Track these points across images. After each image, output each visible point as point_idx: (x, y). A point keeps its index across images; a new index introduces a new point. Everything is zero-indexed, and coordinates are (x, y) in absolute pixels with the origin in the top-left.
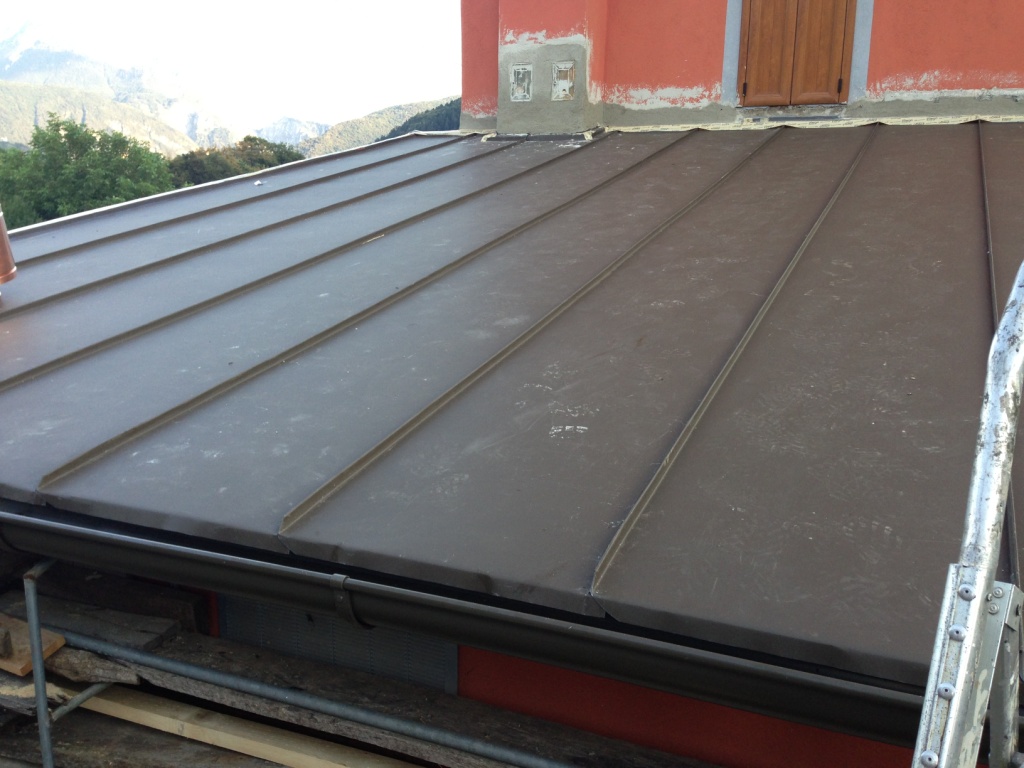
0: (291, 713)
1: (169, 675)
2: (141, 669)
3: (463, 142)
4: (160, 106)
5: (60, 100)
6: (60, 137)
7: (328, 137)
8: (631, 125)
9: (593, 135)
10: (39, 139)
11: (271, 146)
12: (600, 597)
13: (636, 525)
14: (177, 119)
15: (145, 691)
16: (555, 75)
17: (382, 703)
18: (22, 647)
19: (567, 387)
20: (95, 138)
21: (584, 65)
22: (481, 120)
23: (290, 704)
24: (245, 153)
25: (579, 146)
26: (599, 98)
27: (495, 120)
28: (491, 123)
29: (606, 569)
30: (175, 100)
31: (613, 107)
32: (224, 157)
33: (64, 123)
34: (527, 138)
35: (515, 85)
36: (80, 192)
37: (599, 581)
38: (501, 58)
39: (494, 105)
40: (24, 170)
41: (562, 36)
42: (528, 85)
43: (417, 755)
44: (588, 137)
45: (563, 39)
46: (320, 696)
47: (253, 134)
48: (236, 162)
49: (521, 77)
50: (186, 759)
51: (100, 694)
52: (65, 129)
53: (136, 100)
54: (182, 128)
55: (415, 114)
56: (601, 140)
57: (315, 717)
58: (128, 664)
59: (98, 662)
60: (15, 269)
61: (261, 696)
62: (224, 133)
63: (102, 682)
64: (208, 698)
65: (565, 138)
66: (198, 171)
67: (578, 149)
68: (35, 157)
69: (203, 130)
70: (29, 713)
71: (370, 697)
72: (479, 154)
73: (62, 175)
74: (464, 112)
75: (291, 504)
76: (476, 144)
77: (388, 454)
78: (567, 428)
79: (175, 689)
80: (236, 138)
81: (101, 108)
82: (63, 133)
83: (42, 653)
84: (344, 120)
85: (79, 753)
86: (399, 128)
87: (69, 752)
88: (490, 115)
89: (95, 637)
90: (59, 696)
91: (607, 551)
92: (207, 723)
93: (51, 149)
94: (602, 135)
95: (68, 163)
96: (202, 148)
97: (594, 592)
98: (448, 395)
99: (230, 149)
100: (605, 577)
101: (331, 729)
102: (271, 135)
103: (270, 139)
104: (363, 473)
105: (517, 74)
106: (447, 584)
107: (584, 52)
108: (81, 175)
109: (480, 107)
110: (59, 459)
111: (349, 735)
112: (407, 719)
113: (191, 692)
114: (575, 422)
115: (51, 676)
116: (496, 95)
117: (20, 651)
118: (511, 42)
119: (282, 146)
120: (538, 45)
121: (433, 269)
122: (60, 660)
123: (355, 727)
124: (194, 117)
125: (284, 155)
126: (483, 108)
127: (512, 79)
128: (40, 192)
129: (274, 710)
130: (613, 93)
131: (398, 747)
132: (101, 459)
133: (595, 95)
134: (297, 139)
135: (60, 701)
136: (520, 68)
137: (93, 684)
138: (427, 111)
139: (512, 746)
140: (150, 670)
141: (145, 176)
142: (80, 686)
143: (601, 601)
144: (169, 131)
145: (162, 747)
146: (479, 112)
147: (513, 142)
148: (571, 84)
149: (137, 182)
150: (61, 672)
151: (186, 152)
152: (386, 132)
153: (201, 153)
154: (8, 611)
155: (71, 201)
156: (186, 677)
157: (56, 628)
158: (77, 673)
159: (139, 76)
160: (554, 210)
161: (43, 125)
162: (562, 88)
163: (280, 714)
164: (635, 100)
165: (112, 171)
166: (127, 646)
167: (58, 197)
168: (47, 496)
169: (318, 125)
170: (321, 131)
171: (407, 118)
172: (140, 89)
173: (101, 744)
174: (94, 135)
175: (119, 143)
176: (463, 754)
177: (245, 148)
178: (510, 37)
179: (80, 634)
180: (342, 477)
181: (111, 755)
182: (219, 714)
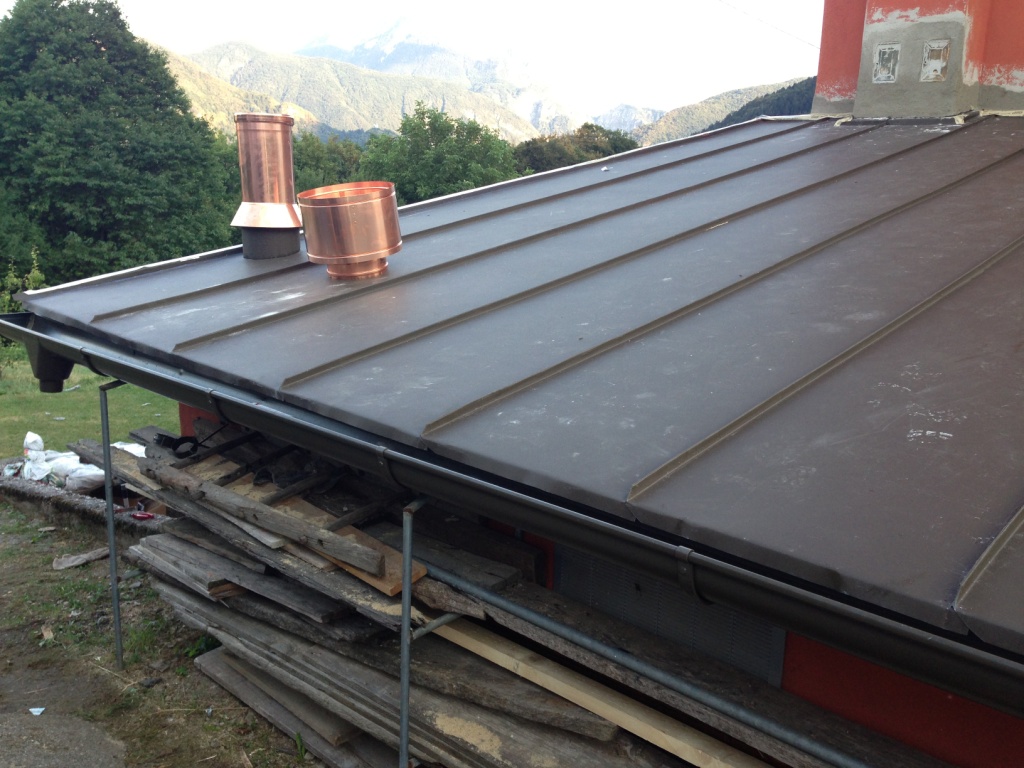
0: (618, 672)
1: (511, 617)
2: (488, 606)
3: (814, 127)
4: (509, 96)
5: (425, 91)
6: (424, 125)
7: (662, 123)
8: (1012, 109)
9: (965, 119)
10: (407, 127)
11: (607, 133)
12: (964, 613)
13: (1008, 544)
14: (522, 108)
15: (490, 627)
16: (926, 55)
17: (704, 681)
18: (392, 571)
19: (929, 390)
20: (453, 126)
21: (962, 43)
22: (835, 104)
23: (618, 663)
24: (582, 140)
25: (948, 131)
26: (975, 79)
27: (852, 103)
28: (847, 106)
29: (972, 585)
30: (524, 90)
31: (991, 88)
32: (563, 144)
33: (429, 111)
34: (887, 122)
35: (879, 66)
36: (437, 175)
37: (964, 596)
38: (866, 37)
39: (853, 87)
40: (392, 154)
41: (938, 13)
42: (894, 65)
43: (738, 737)
44: (959, 121)
45: (939, 16)
46: (646, 662)
47: (591, 122)
48: (571, 149)
49: (887, 58)
50: (519, 696)
51: (450, 624)
52: (429, 118)
53: (489, 90)
54: (526, 115)
55: (753, 99)
56: (975, 124)
57: (641, 680)
58: (477, 600)
59: (453, 595)
60: (401, 242)
61: (591, 651)
62: (564, 121)
63: (454, 613)
64: (543, 643)
65: (932, 122)
66: (538, 157)
67: (947, 134)
68: (402, 142)
69: (544, 119)
70: (395, 629)
71: (693, 673)
72: (832, 139)
73: (423, 159)
74: (818, 95)
75: (637, 475)
76: (828, 129)
77: (731, 439)
78: (929, 433)
79: (514, 630)
80: (574, 126)
81: (459, 97)
82: (427, 120)
83: (411, 577)
84: (679, 106)
85: (429, 672)
86: (736, 114)
87: (420, 670)
88: (847, 98)
89: (451, 572)
90: (419, 619)
91: (975, 567)
92: (539, 667)
93: (416, 135)
94: (975, 120)
95: (429, 149)
96: (543, 136)
97: (957, 607)
98: (793, 387)
99: (568, 136)
100: (970, 594)
101: (655, 694)
102: (607, 122)
103: (606, 127)
104: (707, 454)
105: (882, 54)
106: (792, 574)
107: (963, 30)
108: (439, 160)
109: (836, 90)
110: (439, 412)
111: (672, 703)
112: (729, 700)
113: (529, 635)
114: (938, 427)
115: (416, 602)
116: (857, 76)
117: (391, 575)
118: (879, 21)
119: (617, 133)
120: (909, 23)
121: (779, 258)
122: (421, 588)
123: (679, 698)
124: (538, 105)
125: (619, 143)
126: (839, 91)
127: (876, 59)
128: (404, 174)
129: (602, 666)
130: (993, 74)
131: (720, 725)
132: (473, 415)
133: (971, 76)
134: (631, 126)
135: (420, 623)
136: (886, 48)
137: (446, 613)
138: (767, 95)
139: (840, 750)
140: (495, 609)
141: (493, 161)
142: (434, 612)
143: (965, 617)
144: (514, 119)
145: (498, 681)
146: (834, 94)
147: (870, 127)
148: (944, 64)
149: (485, 167)
150: (421, 598)
151: (528, 139)
152: (721, 118)
153: (542, 140)
154: (382, 539)
155: (428, 184)
156: (526, 620)
157: (421, 560)
158: (434, 601)
159: (494, 67)
160: (917, 200)
161: (411, 113)
162: (933, 69)
163: (608, 670)
164: (1018, 81)
165: (465, 157)
166: (477, 585)
167: (418, 179)
168: (430, 442)
169: (653, 111)
170: (655, 118)
171: (745, 103)
172: (494, 80)
173: (447, 668)
174: (453, 123)
175: (473, 130)
176: (787, 746)
177: (582, 135)
178: (877, 15)
179: (440, 567)
180: (686, 455)
181: (455, 679)
182: (550, 662)
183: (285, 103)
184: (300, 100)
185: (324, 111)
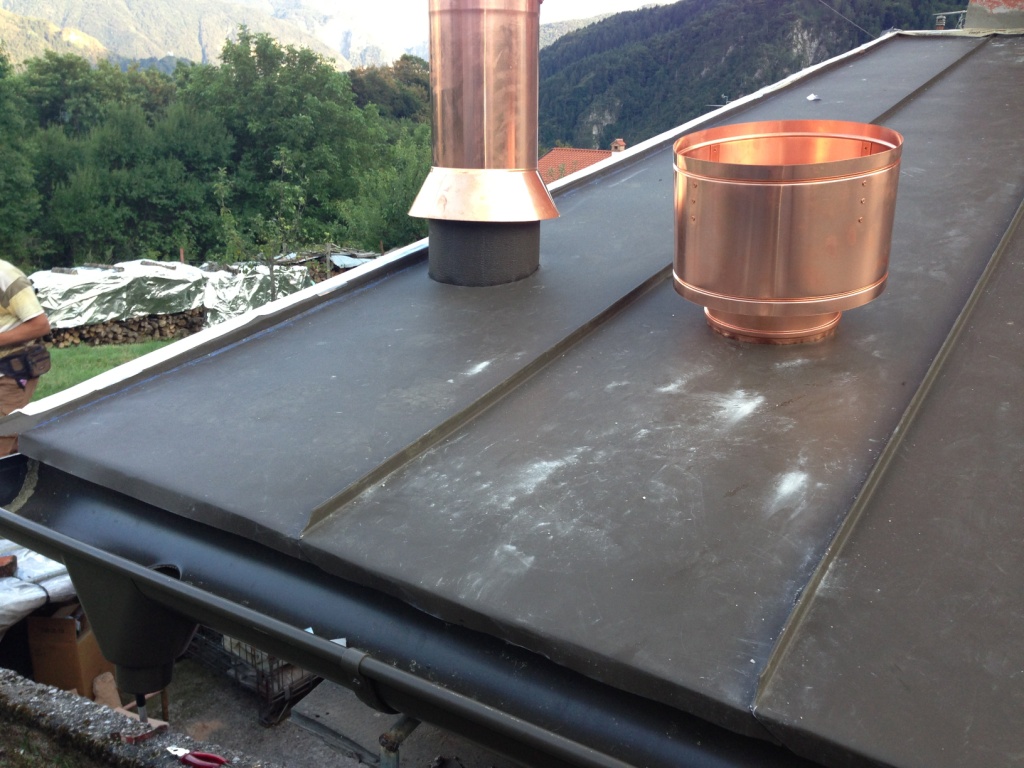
5: (223, 16)
6: (250, 51)
10: (230, 54)
14: (331, 39)
20: (283, 53)
22: (999, 16)
24: (402, 72)
28: (1018, 19)
30: (331, 17)
32: (382, 76)
33: (254, 36)
36: (269, 109)
40: (215, 86)
48: (392, 82)
52: (256, 43)
53: (294, 16)
54: (336, 44)
62: (376, 52)
68: (227, 70)
69: (355, 50)
73: (252, 91)
80: (391, 57)
81: (261, 23)
82: (253, 46)
88: (1017, 9)
93: (241, 63)
95: (257, 79)
99: (387, 68)
108: (270, 91)
124: (348, 34)
128: (232, 107)
141: (332, 94)
144: (323, 49)
146: (998, 3)
149: (323, 100)
155: (259, 119)
171: (557, 37)
172: (298, 5)
174: (282, 50)
177: (402, 67)
183: (66, 28)
184: (83, 25)
185: (111, 37)
